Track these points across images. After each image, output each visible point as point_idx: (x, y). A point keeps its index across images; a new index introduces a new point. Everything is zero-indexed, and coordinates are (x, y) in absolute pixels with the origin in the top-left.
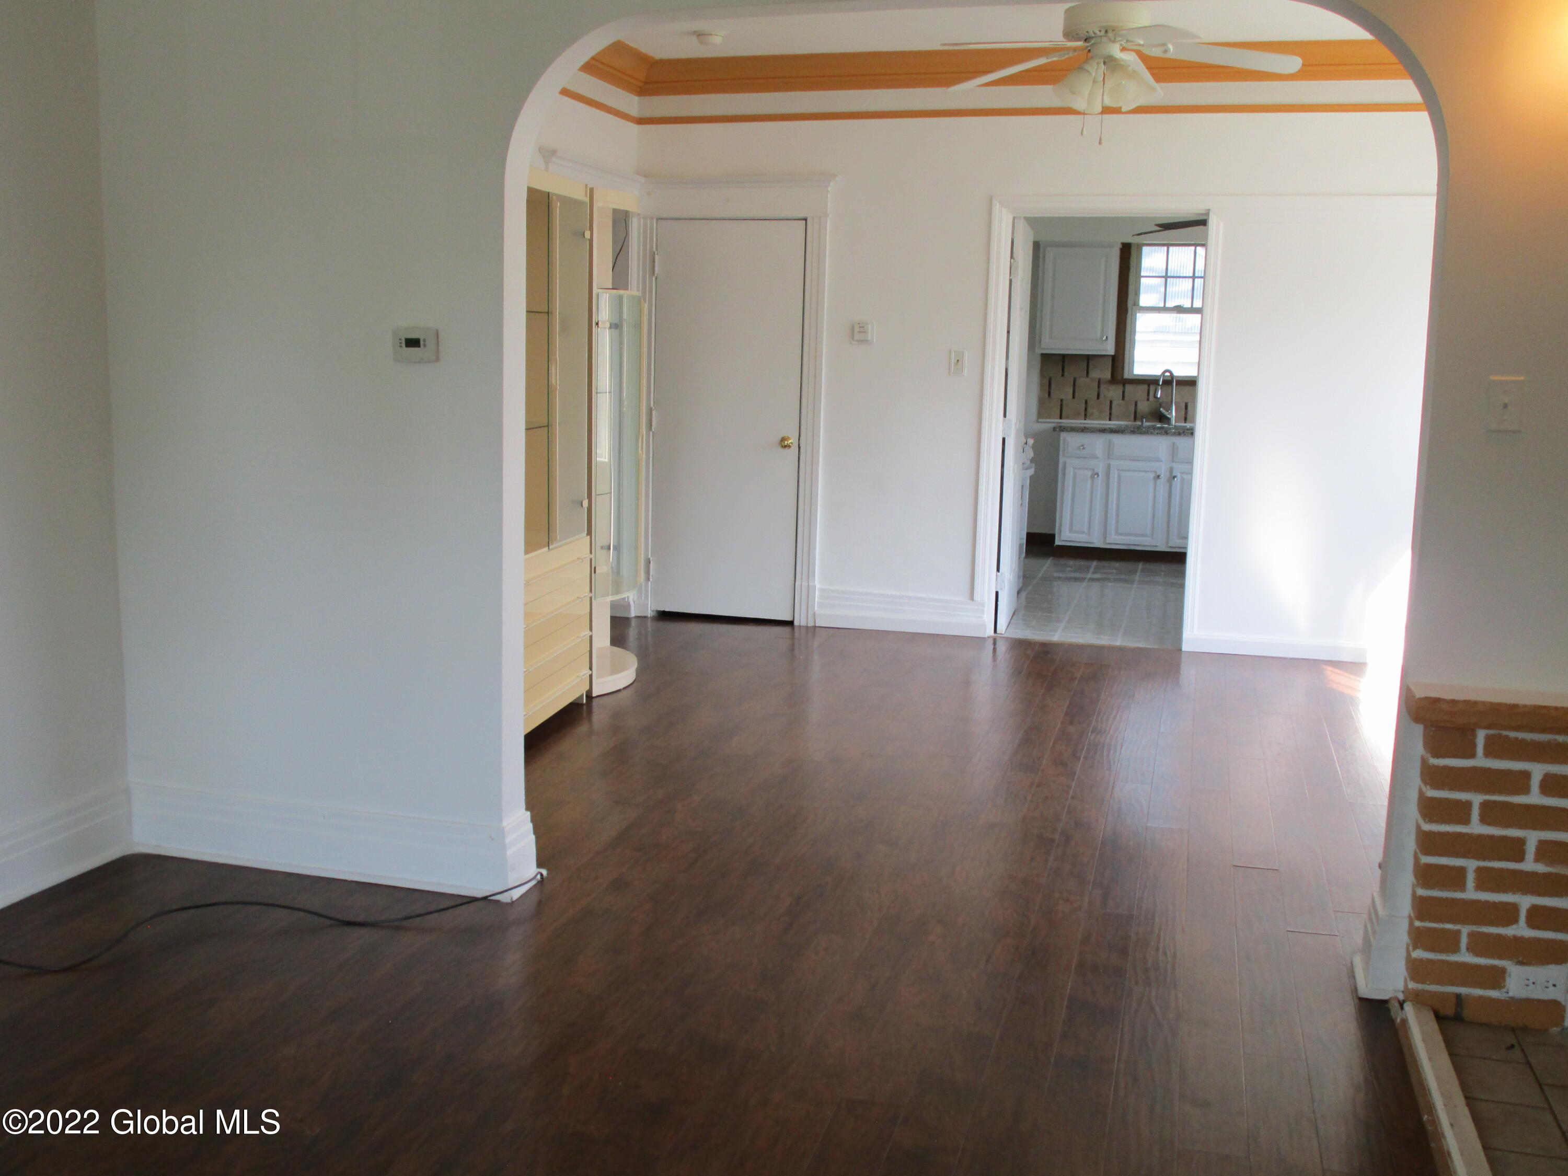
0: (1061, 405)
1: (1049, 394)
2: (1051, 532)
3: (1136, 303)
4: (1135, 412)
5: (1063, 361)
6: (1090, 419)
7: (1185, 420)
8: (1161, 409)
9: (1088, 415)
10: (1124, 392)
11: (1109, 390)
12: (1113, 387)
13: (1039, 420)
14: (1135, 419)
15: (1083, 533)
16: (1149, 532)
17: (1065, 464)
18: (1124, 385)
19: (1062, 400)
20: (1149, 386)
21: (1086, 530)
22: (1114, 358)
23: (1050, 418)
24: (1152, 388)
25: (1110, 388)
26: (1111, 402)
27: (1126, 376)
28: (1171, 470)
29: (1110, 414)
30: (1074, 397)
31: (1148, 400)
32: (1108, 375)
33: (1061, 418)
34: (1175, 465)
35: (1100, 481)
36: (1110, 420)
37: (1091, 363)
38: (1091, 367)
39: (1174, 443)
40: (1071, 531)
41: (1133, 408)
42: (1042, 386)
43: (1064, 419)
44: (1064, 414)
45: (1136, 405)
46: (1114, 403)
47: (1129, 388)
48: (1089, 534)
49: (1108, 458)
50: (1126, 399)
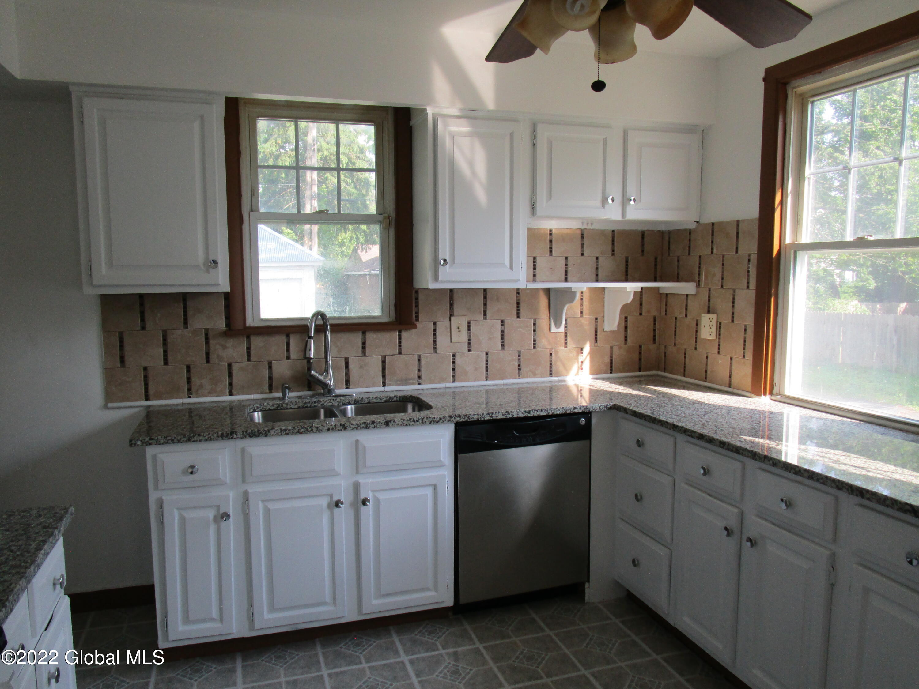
0: (146, 377)
1: (122, 361)
2: (149, 583)
3: (254, 209)
4: (270, 378)
5: (142, 305)
6: (198, 396)
7: (347, 384)
8: (313, 372)
9: (194, 388)
10: (249, 349)
11: (224, 347)
12: (230, 342)
13: (110, 405)
14: (271, 388)
15: (212, 620)
16: (328, 598)
17: (160, 504)
18: (248, 337)
19: (145, 369)
20: (288, 336)
21: (215, 614)
22: (227, 296)
23: (128, 400)
24: (294, 341)
25: (227, 345)
26: (230, 365)
27: (250, 322)
28: (356, 487)
29: (230, 384)
30: (166, 363)
31: (288, 358)
32: (221, 324)
33: (147, 398)
34: (362, 480)
35: (231, 525)
36: (231, 394)
37: (190, 304)
38: (190, 312)
39: (357, 442)
40: (187, 620)
41: (266, 373)
42: (107, 348)
43: (153, 400)
44: (151, 392)
45: (270, 367)
46: (235, 368)
47: (257, 342)
48: (221, 620)
49: (244, 481)
50: (253, 358)
